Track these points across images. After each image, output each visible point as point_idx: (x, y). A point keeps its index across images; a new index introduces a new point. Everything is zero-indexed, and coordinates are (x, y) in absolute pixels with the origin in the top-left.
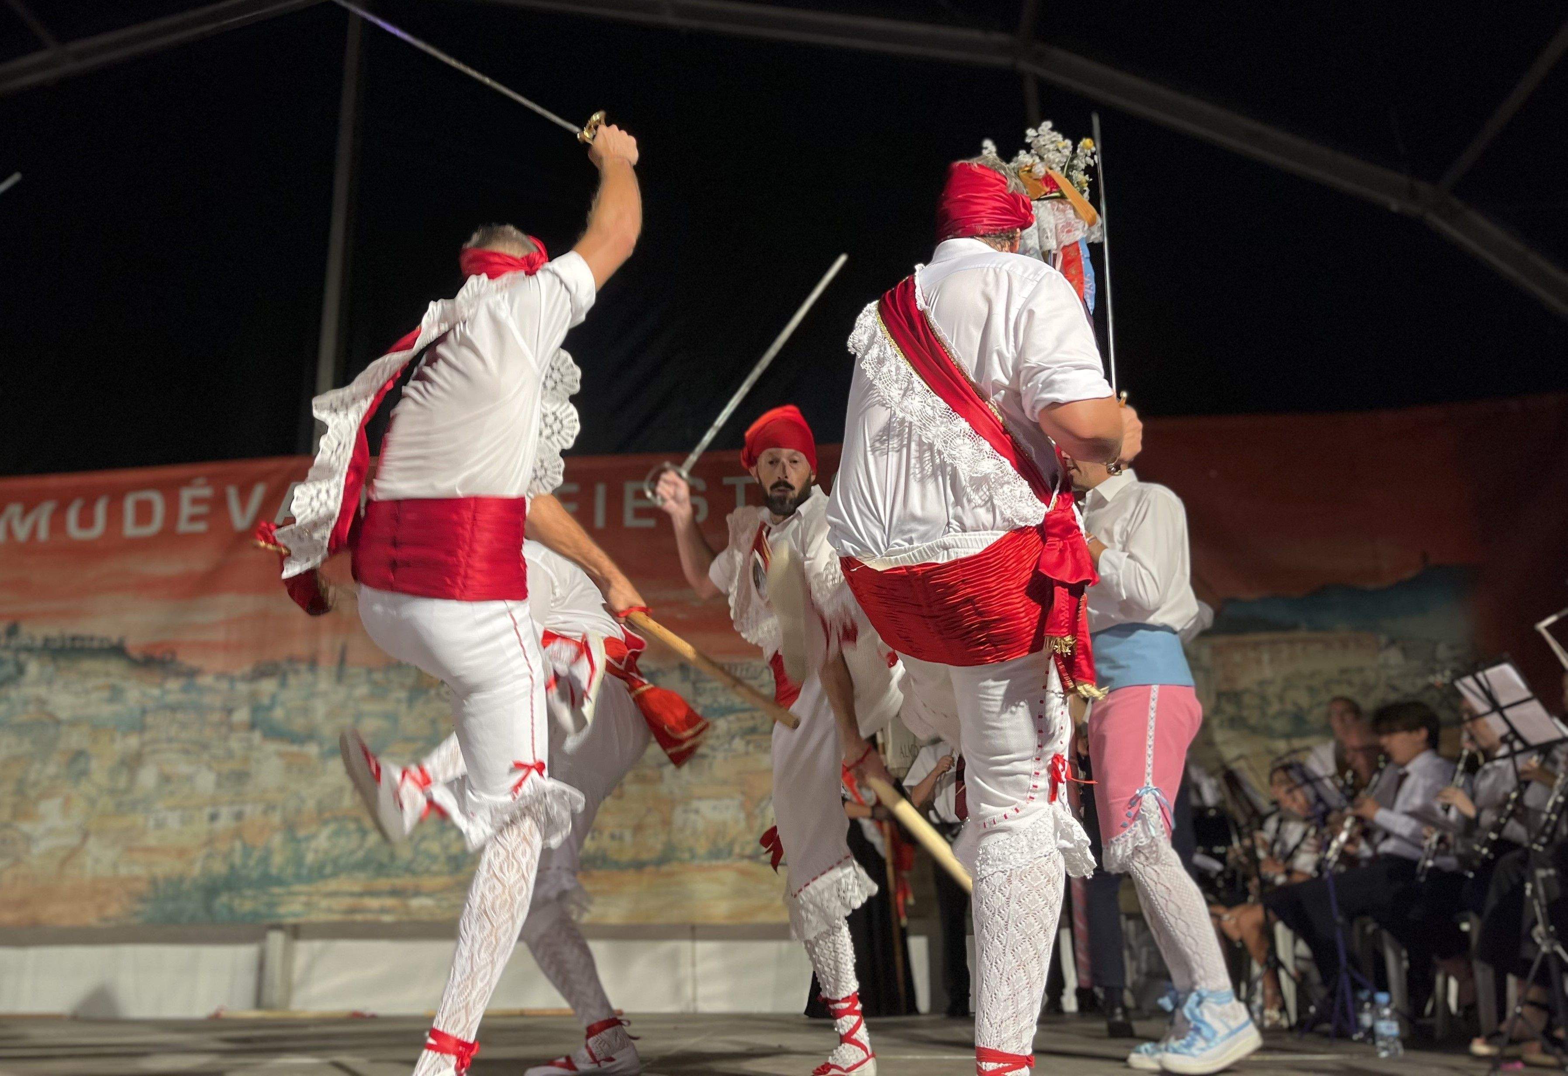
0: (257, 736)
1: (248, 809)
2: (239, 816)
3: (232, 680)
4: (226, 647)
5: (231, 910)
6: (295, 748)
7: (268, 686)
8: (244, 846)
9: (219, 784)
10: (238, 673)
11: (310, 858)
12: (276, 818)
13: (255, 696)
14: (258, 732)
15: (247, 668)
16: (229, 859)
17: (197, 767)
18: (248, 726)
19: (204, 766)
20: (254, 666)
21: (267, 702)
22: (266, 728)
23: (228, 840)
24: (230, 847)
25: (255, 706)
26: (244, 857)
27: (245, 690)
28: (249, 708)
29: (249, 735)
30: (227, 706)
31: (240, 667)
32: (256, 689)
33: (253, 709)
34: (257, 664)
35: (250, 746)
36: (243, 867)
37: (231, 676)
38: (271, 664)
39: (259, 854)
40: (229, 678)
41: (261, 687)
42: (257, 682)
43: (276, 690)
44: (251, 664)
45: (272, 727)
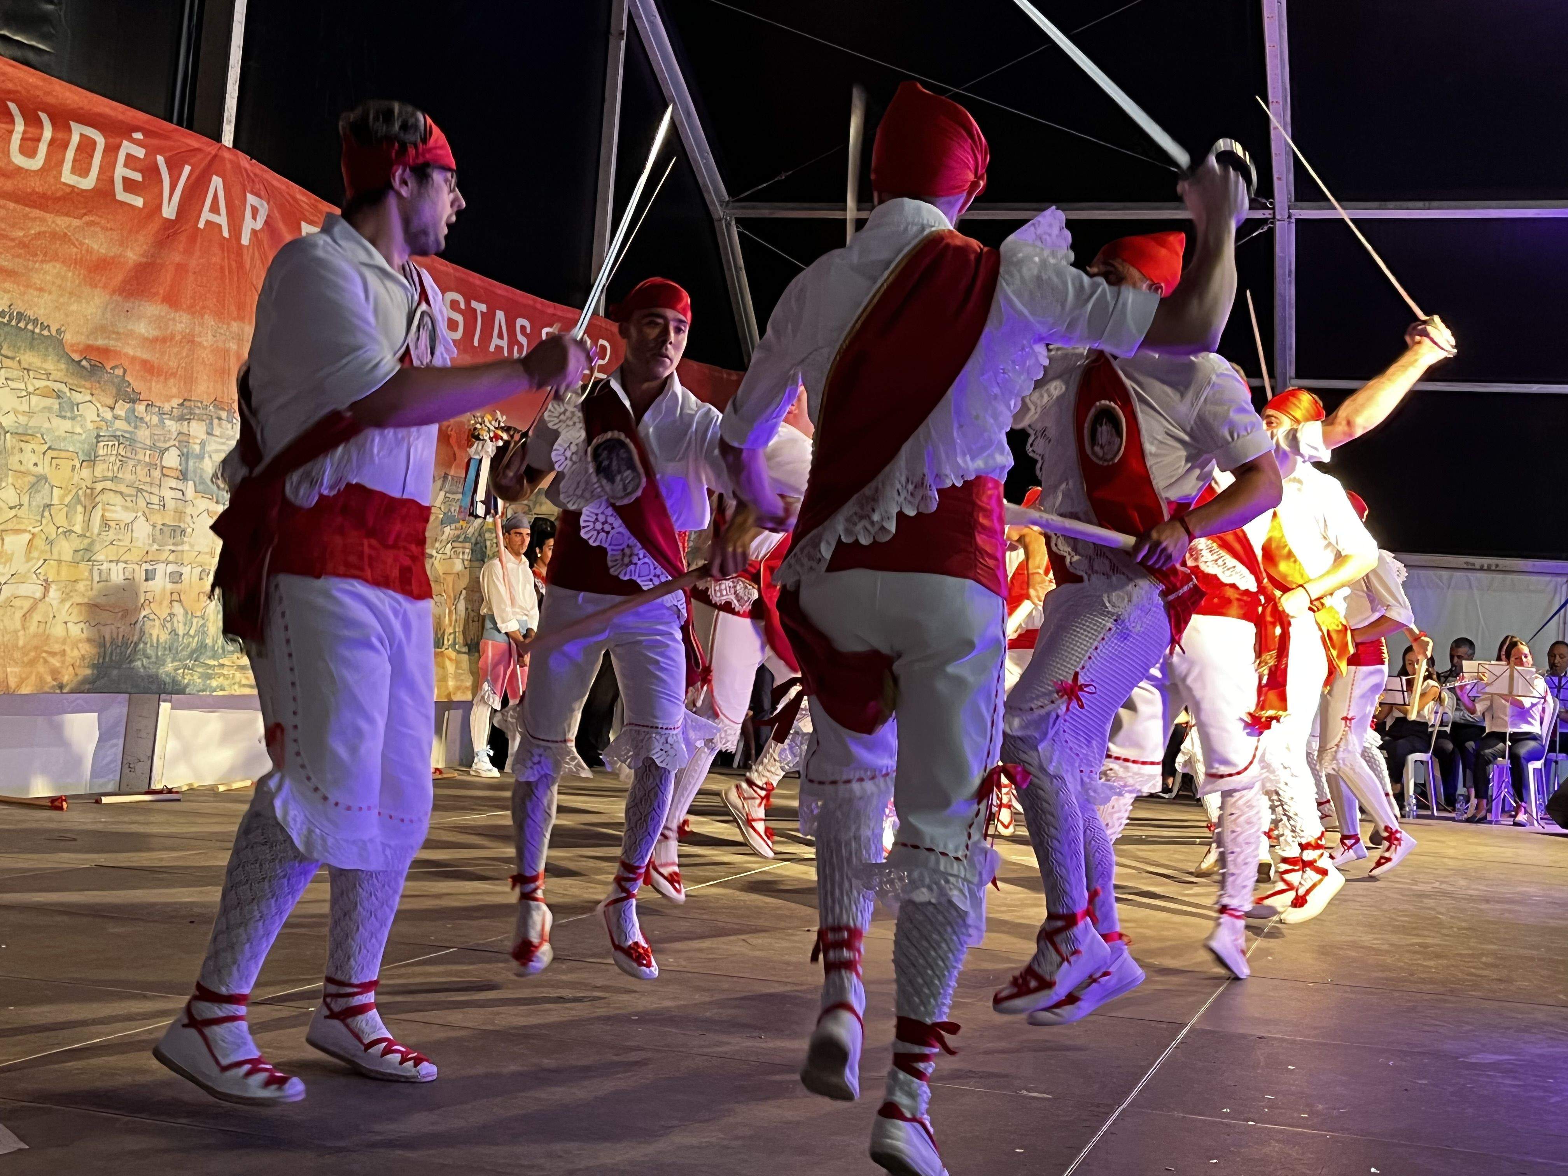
0: (189, 488)
1: (186, 570)
2: (176, 578)
3: (161, 413)
5: (175, 681)
7: (197, 429)
8: (187, 613)
9: (154, 539)
10: (167, 407)
13: (185, 438)
14: (191, 483)
15: (175, 402)
16: (168, 625)
17: (134, 515)
18: (177, 474)
19: (140, 514)
20: (181, 401)
21: (197, 448)
22: (197, 480)
23: (166, 602)
24: (168, 611)
25: (185, 450)
26: (185, 624)
27: (173, 429)
28: (178, 452)
29: (180, 485)
30: (158, 444)
31: (168, 398)
32: (185, 430)
33: (183, 454)
34: (185, 400)
35: (183, 498)
36: (184, 635)
37: (159, 408)
38: (199, 404)
39: (198, 622)
40: (157, 409)
41: (191, 430)
42: (186, 423)
43: (205, 437)
44: (178, 397)
45: (202, 482)
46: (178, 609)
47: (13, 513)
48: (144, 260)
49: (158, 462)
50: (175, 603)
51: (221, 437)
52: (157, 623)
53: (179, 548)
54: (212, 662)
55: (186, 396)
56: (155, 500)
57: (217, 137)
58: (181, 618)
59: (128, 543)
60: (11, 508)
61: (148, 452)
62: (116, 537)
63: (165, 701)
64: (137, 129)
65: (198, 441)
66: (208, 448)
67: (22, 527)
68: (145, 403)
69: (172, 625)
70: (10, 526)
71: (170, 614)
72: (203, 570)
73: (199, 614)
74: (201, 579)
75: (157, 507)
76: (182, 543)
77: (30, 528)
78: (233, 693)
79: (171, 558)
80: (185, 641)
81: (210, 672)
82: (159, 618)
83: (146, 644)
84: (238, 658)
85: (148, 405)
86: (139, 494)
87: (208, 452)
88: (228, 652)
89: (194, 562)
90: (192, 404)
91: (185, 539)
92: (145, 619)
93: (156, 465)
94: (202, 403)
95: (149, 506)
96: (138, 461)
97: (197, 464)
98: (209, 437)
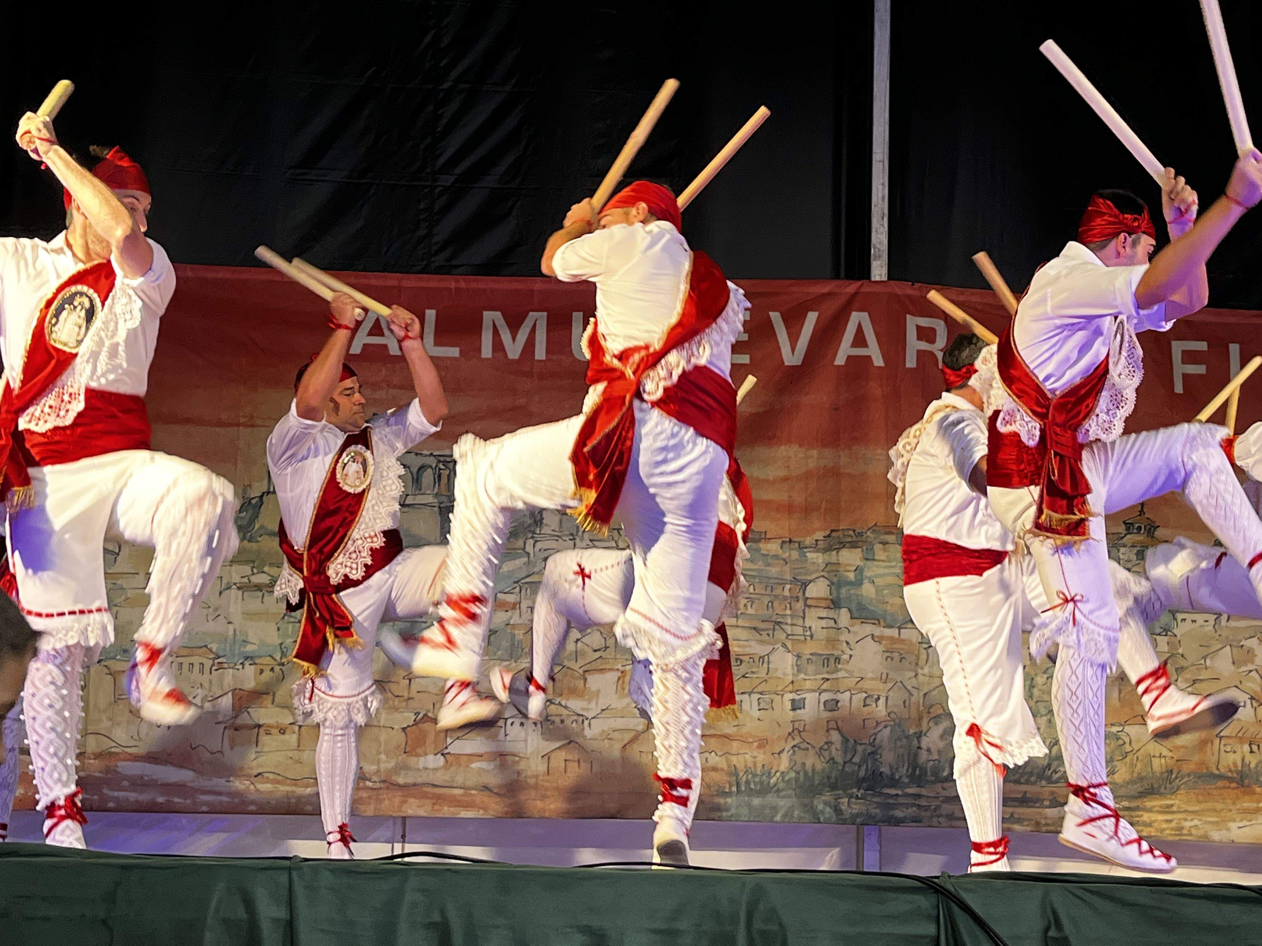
0: (844, 616)
1: (845, 697)
2: (832, 705)
3: (801, 547)
4: (789, 509)
5: (837, 810)
6: (894, 632)
7: (850, 557)
8: (845, 740)
9: (799, 669)
10: (808, 541)
11: (923, 756)
12: (880, 711)
13: (834, 568)
14: (844, 611)
15: (819, 535)
16: (826, 754)
17: (772, 647)
18: (829, 603)
19: (779, 645)
20: (828, 532)
21: (851, 576)
22: (854, 607)
24: (825, 740)
25: (835, 580)
26: (845, 753)
27: (820, 561)
28: (828, 582)
29: (832, 614)
30: (799, 578)
31: (810, 533)
32: (834, 560)
33: (833, 583)
34: (832, 531)
35: (836, 626)
36: (845, 763)
37: (799, 543)
38: (851, 533)
39: (865, 750)
40: (797, 545)
41: (841, 559)
42: (835, 552)
43: (862, 564)
44: (825, 530)
45: (861, 607)
46: (835, 737)
47: (598, 654)
48: (761, 410)
49: (800, 594)
50: (832, 732)
52: (812, 752)
53: (834, 676)
54: (893, 791)
55: (834, 527)
56: (799, 630)
57: (862, 275)
58: (839, 746)
59: (764, 675)
60: (595, 651)
61: (788, 587)
62: (749, 671)
65: (853, 568)
66: (868, 573)
67: (608, 667)
68: (780, 541)
70: (594, 666)
71: (826, 743)
72: (870, 697)
73: (865, 741)
74: (865, 706)
75: (802, 638)
76: (837, 670)
77: (619, 667)
79: (825, 686)
80: (847, 769)
81: (891, 801)
82: (813, 747)
83: (798, 773)
84: (944, 789)
85: (783, 542)
86: (777, 627)
87: (869, 578)
88: (928, 782)
89: (854, 689)
90: (840, 534)
91: (840, 666)
92: (796, 749)
93: (797, 597)
94: (854, 531)
95: (790, 637)
96: (776, 596)
97: (852, 591)
98: (869, 563)
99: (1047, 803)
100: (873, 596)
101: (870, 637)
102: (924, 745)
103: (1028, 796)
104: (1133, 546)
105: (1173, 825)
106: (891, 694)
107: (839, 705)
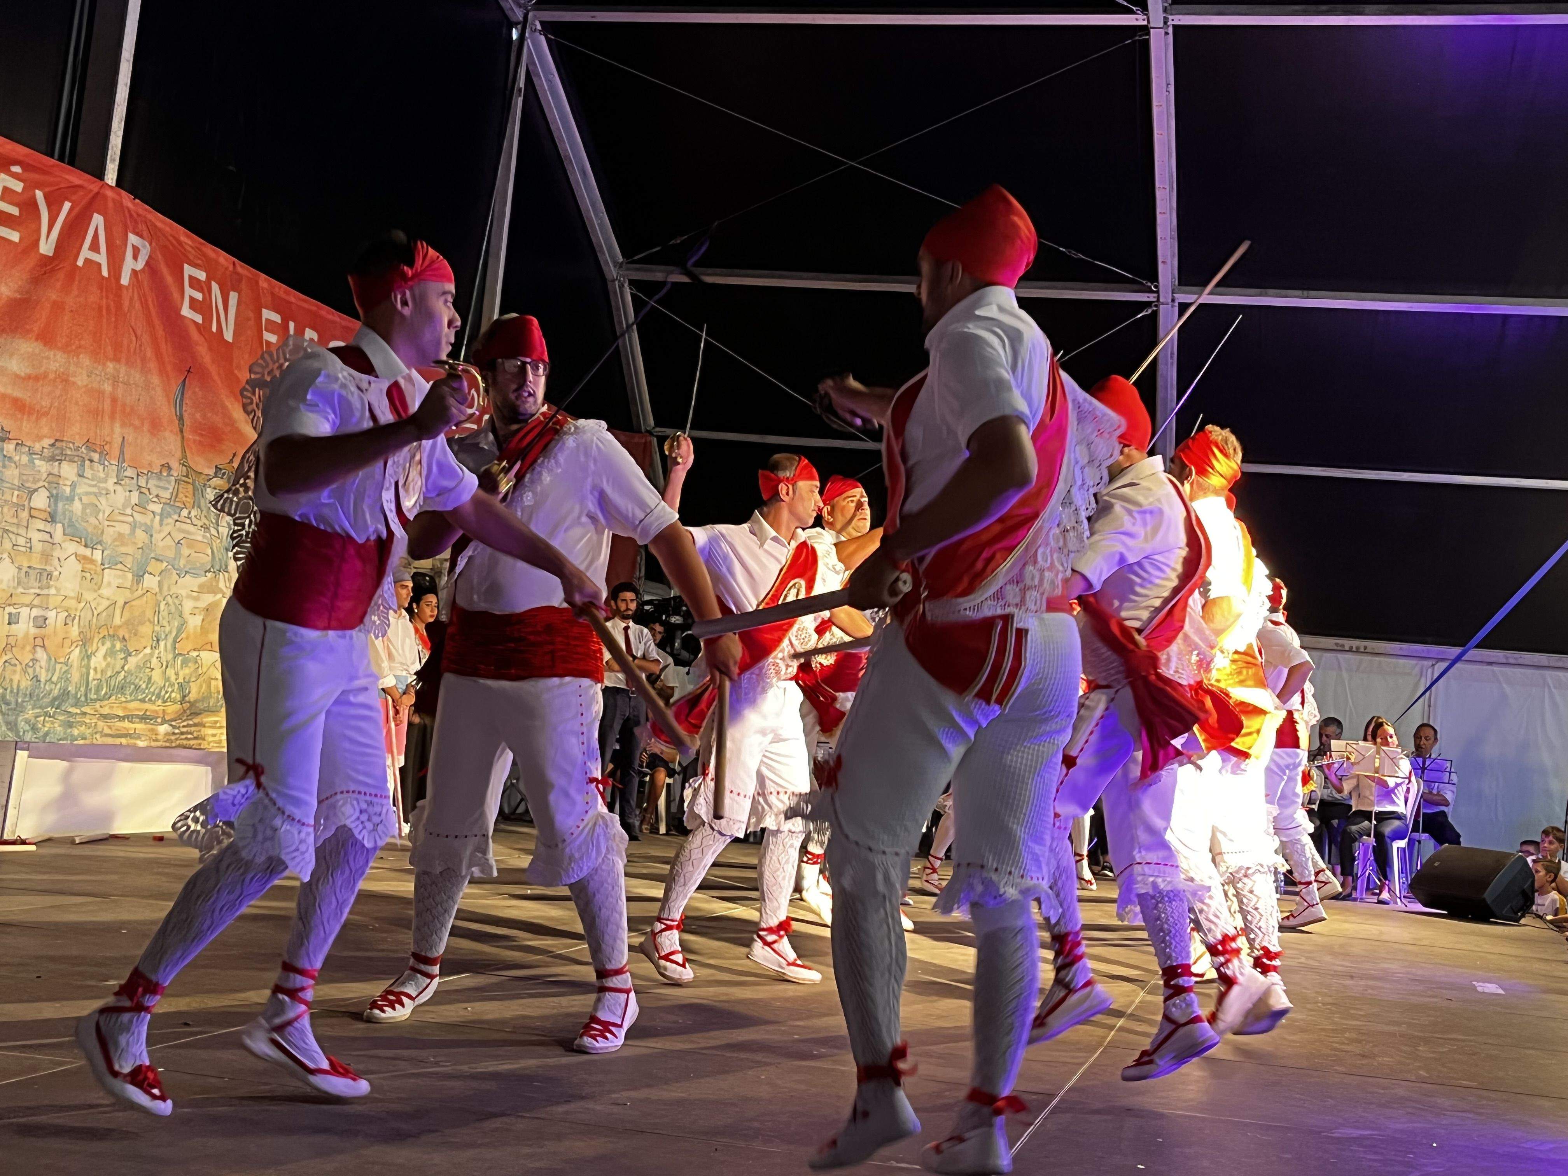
0: (58, 531)
1: (51, 615)
2: (41, 622)
3: (31, 453)
5: (36, 728)
6: (90, 552)
7: (68, 471)
8: (50, 659)
9: (18, 581)
10: (37, 447)
12: (74, 631)
13: (55, 479)
14: (59, 526)
15: (46, 442)
16: (30, 670)
18: (46, 515)
19: (5, 556)
20: (52, 441)
21: (67, 490)
22: (66, 522)
23: (28, 648)
24: (31, 657)
25: (54, 492)
26: (48, 670)
27: (43, 470)
28: (48, 494)
29: (48, 527)
30: (27, 485)
31: (39, 438)
32: (55, 471)
33: (52, 496)
34: (56, 440)
35: (50, 540)
36: (46, 681)
37: (29, 447)
38: (71, 445)
39: (61, 668)
40: (27, 449)
41: (62, 471)
42: (57, 463)
43: (75, 479)
44: (50, 437)
45: (71, 525)
46: (41, 654)
48: (19, 296)
49: (26, 503)
50: (38, 649)
51: (92, 480)
52: (19, 668)
53: (45, 592)
54: (74, 710)
55: (58, 436)
56: (21, 541)
57: (100, 174)
58: (43, 664)
61: (16, 493)
63: (22, 749)
64: (16, 163)
65: (69, 483)
66: (79, 490)
68: (15, 442)
69: (35, 670)
71: (32, 660)
72: (69, 615)
73: (62, 660)
74: (65, 624)
75: (23, 549)
76: (48, 587)
78: (95, 741)
79: (36, 602)
80: (47, 688)
81: (72, 720)
82: (21, 664)
83: (6, 690)
84: (101, 707)
85: (17, 444)
86: (5, 535)
87: (79, 495)
88: (91, 700)
89: (60, 607)
90: (64, 444)
91: (51, 583)
92: (7, 664)
93: (24, 506)
94: (74, 444)
95: (15, 547)
96: (5, 501)
97: (67, 507)
98: (80, 479)
99: (159, 720)
100: (79, 514)
101: (73, 556)
102: (92, 665)
103: (148, 713)
104: (215, 488)
105: (216, 739)
106: (83, 614)
107: (47, 622)
